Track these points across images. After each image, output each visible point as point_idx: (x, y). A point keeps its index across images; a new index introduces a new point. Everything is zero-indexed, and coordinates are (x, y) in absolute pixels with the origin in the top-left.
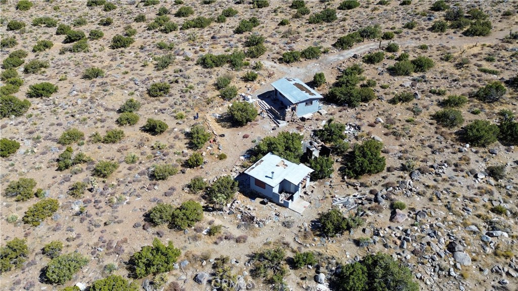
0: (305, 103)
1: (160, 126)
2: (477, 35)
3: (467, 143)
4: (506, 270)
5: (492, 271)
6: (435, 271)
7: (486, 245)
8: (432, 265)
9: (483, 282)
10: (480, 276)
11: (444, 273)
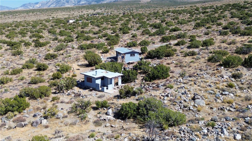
0: (130, 55)
3: (222, 66)
4: (228, 108)
5: (219, 109)
6: (181, 108)
7: (218, 99)
8: (180, 106)
9: (211, 114)
10: (210, 111)
11: (186, 109)
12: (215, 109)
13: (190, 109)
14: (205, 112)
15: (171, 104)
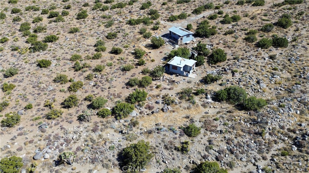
0: (186, 36)
1: (119, 50)
2: (258, 6)
3: (260, 47)
4: (280, 88)
5: (274, 89)
6: (252, 91)
7: (271, 81)
8: (251, 89)
9: (271, 93)
10: (270, 91)
11: (256, 91)
12: (273, 89)
13: (258, 91)
14: (267, 92)
15: (246, 88)
